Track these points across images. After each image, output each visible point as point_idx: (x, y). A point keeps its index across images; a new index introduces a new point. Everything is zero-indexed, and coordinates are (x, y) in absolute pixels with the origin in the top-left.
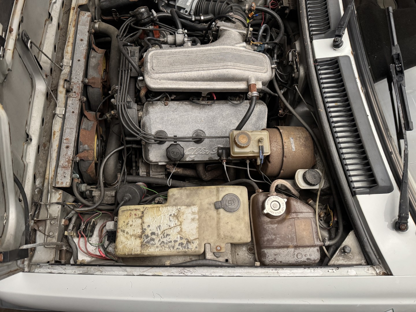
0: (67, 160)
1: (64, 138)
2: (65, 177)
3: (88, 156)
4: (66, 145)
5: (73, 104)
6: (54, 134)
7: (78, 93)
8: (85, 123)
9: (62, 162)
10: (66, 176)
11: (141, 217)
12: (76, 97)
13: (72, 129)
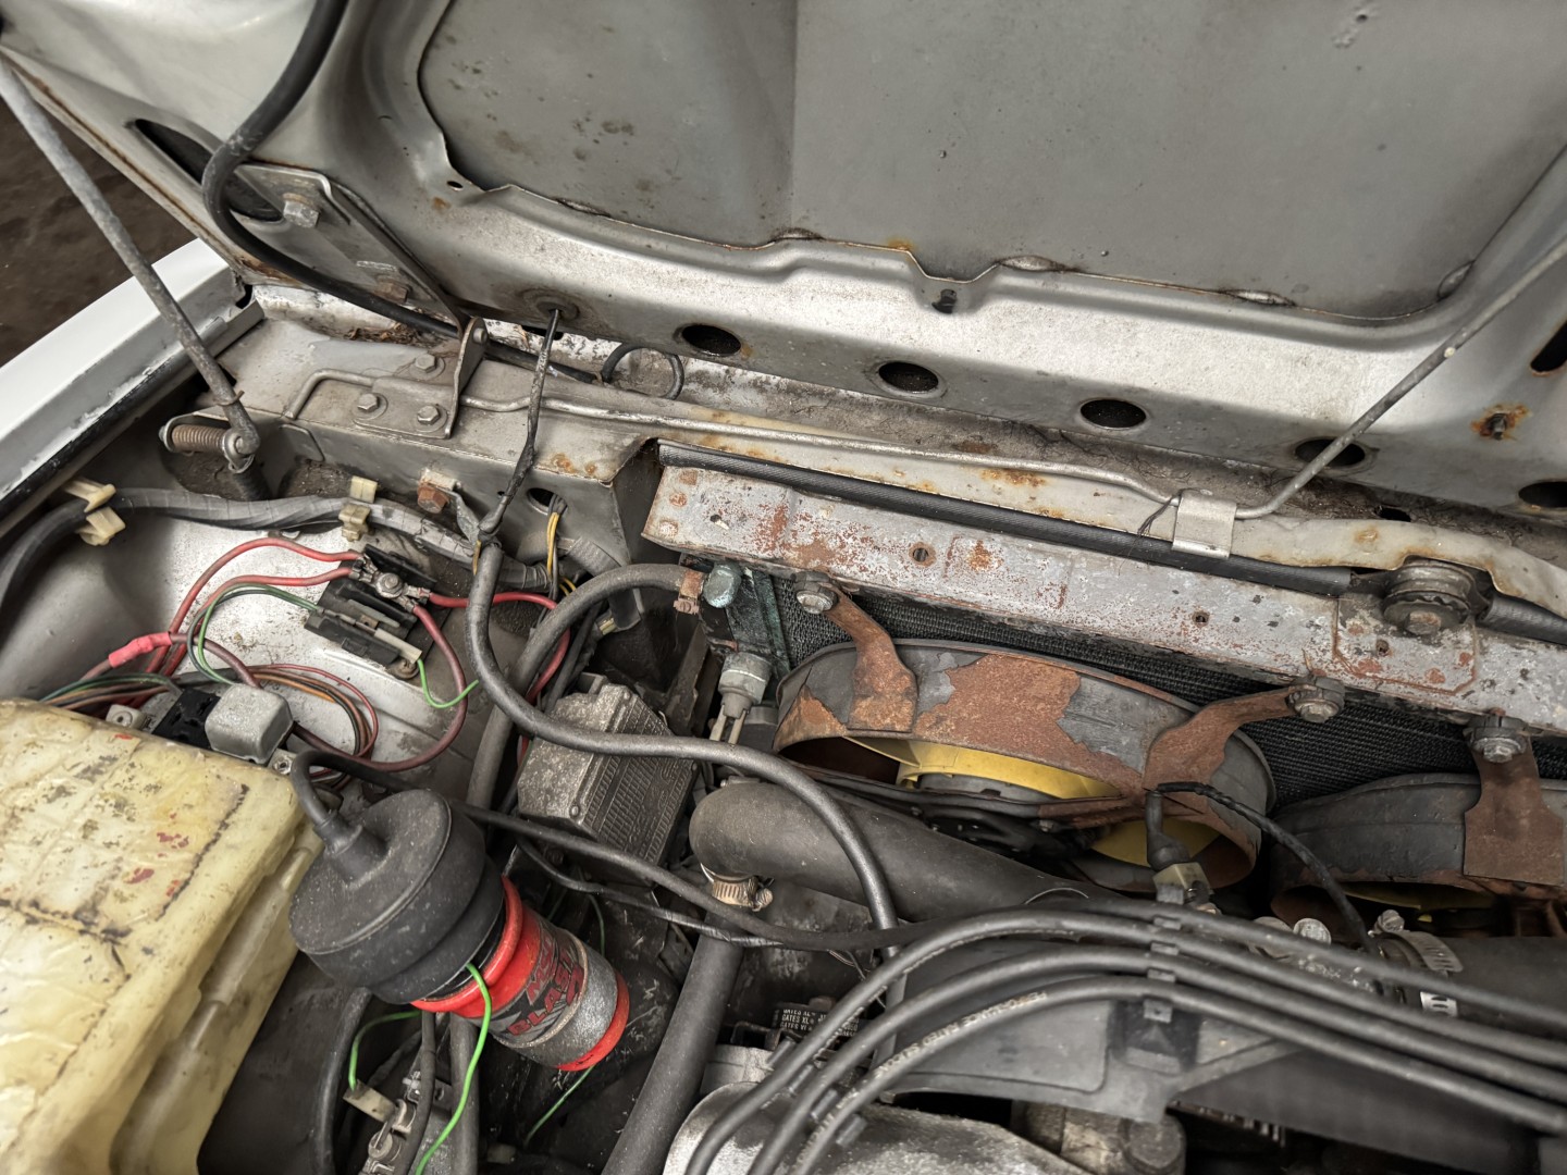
0: (832, 544)
1: (995, 543)
2: (714, 518)
3: (879, 695)
4: (941, 549)
5: (1273, 624)
6: (1016, 474)
7: (1379, 668)
8: (1126, 708)
9: (823, 514)
10: (719, 522)
11: (85, 917)
12: (1336, 652)
13: (1056, 594)
